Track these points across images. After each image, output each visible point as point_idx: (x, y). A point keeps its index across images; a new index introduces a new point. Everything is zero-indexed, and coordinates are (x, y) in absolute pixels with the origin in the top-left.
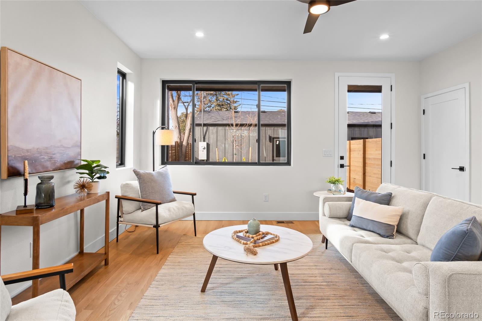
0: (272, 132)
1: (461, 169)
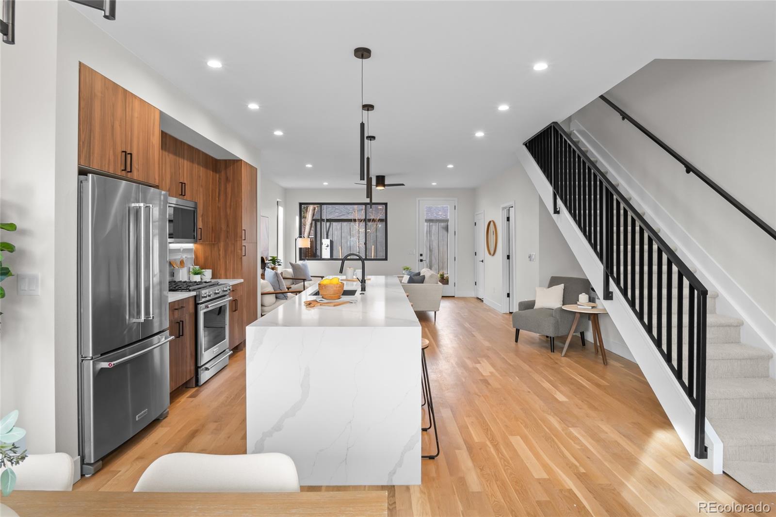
1: (482, 261)
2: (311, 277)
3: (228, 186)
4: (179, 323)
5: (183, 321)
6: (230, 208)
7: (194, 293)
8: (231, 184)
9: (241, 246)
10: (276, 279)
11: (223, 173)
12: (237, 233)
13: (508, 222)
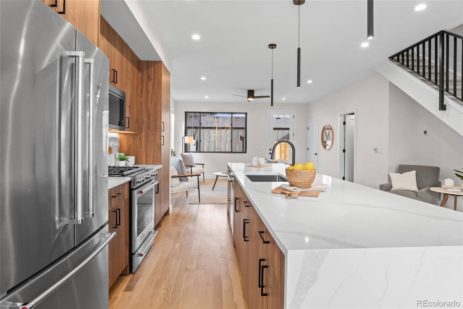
0: (242, 133)
1: (316, 154)
2: (195, 164)
3: (149, 83)
4: (116, 212)
5: (119, 209)
6: (151, 103)
7: (128, 179)
8: (152, 82)
9: (161, 136)
10: (180, 165)
11: (145, 72)
12: (157, 125)
13: (344, 125)
